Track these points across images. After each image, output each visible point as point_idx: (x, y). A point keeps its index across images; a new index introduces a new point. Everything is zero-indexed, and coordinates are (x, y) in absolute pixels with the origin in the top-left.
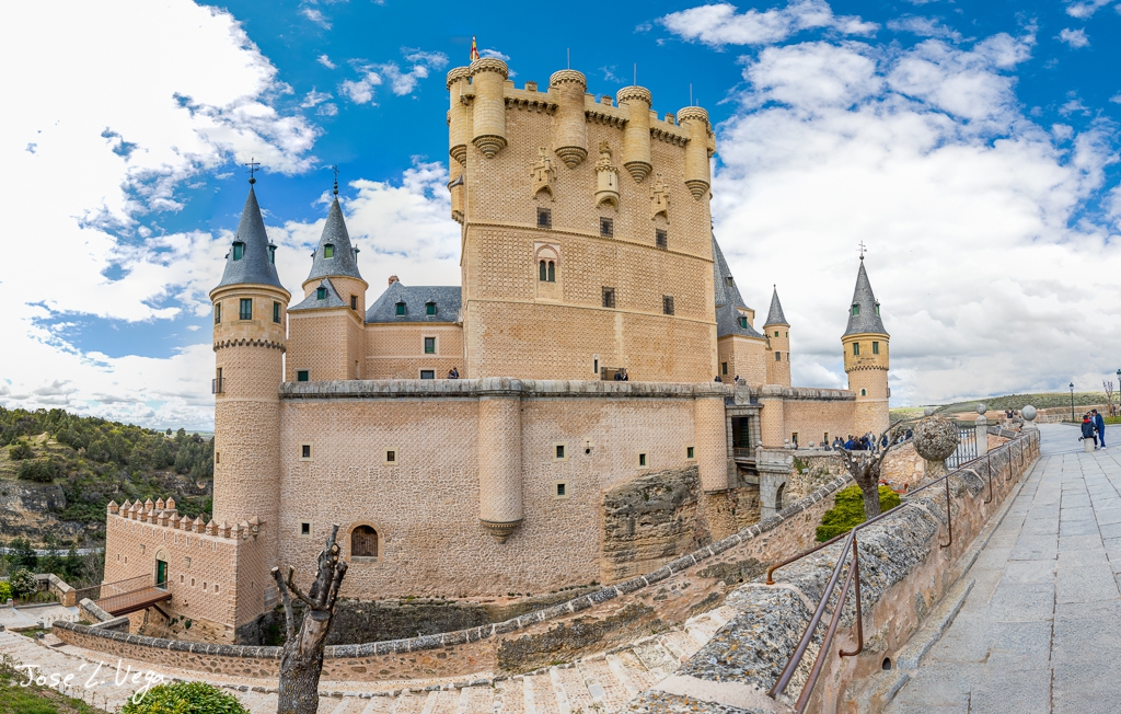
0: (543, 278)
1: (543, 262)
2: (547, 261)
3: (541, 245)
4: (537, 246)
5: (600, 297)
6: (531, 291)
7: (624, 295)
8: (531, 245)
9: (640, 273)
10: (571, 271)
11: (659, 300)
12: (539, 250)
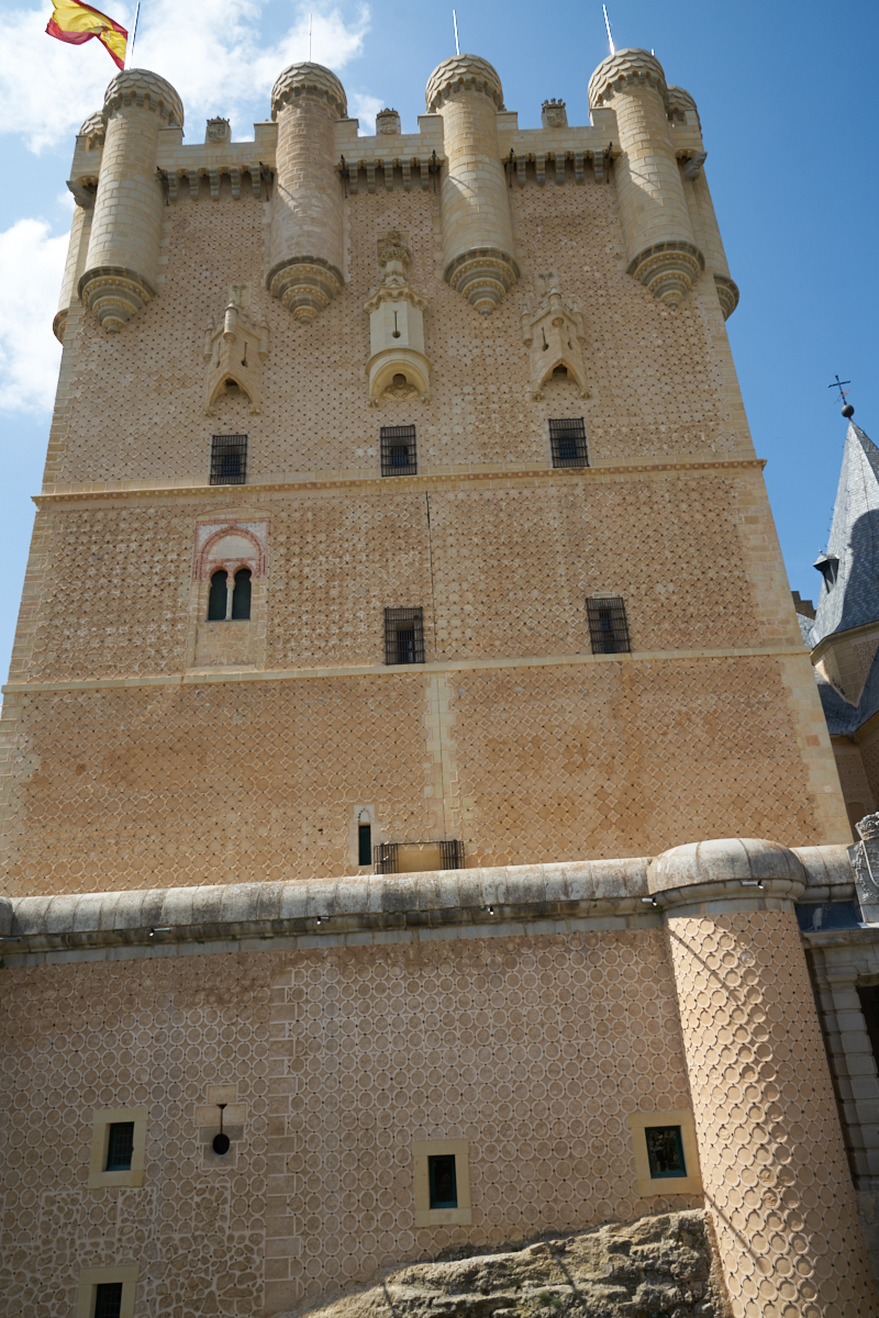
0: (215, 613)
1: (219, 576)
2: (231, 569)
4: (205, 533)
5: (379, 641)
6: (178, 650)
7: (456, 622)
8: (189, 532)
9: (504, 550)
10: (294, 584)
11: (576, 620)
12: (210, 542)
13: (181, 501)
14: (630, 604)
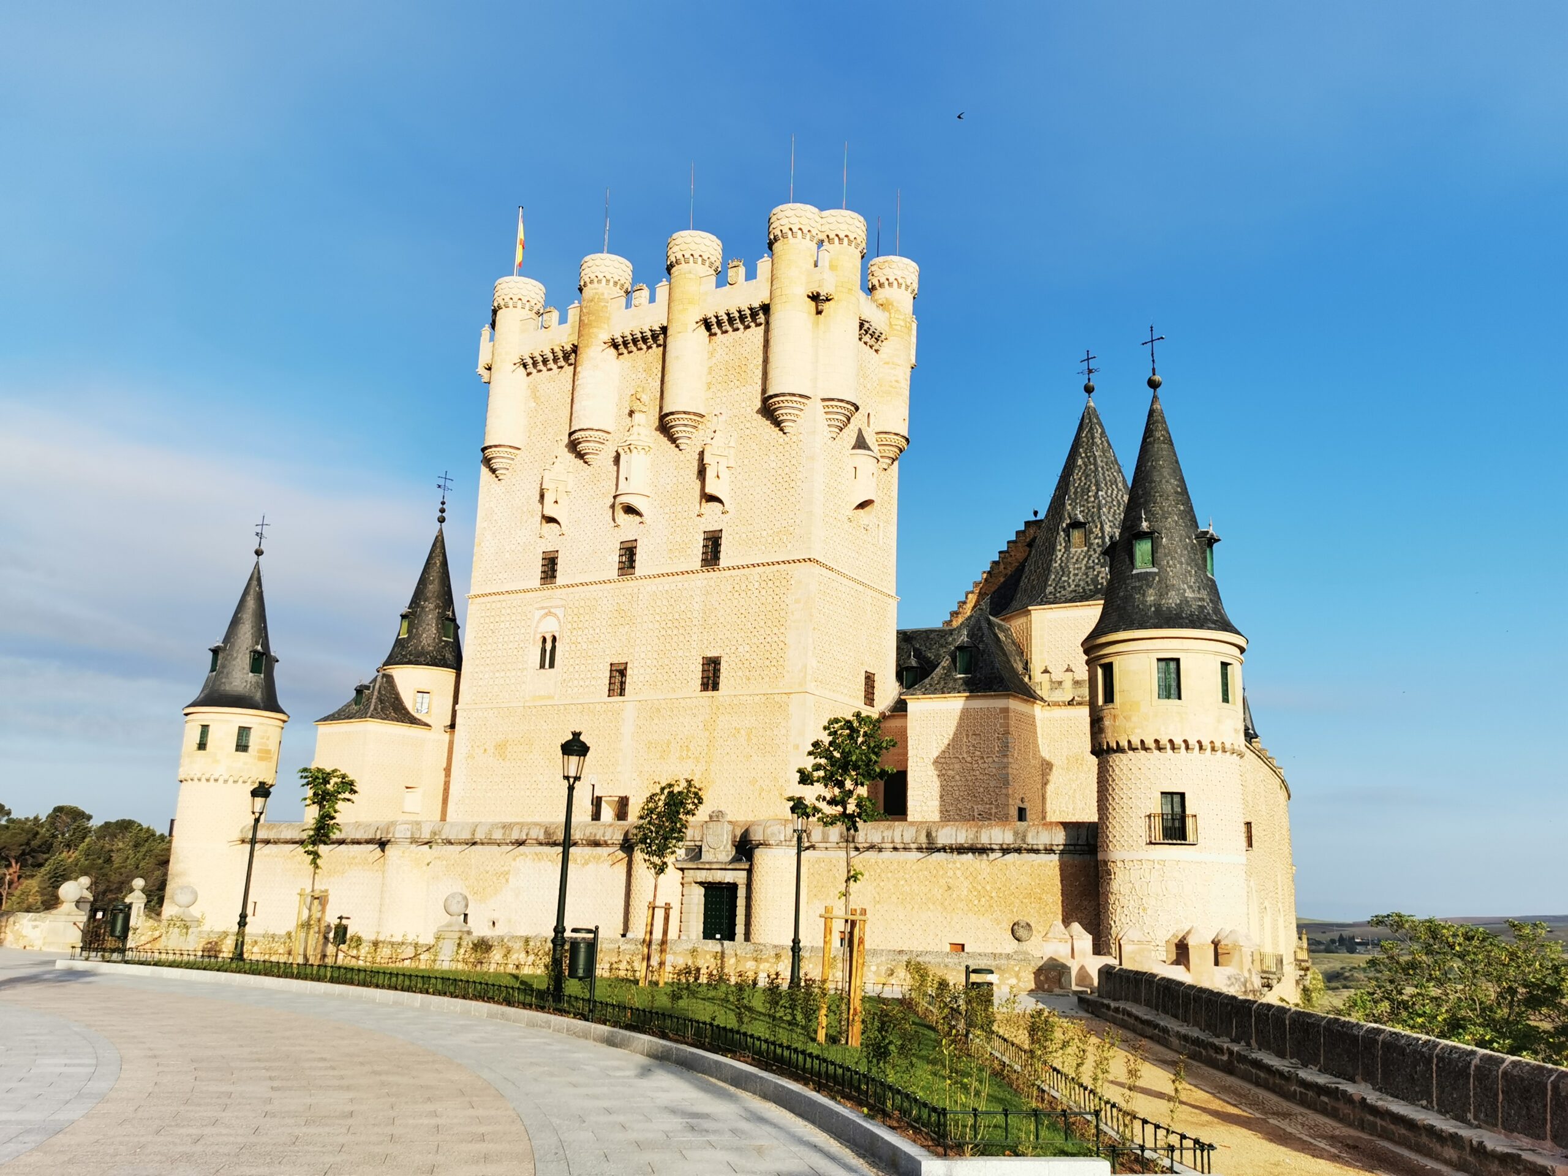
0: (542, 666)
1: (543, 640)
2: (549, 637)
3: (543, 612)
4: (537, 615)
5: (606, 682)
6: (524, 687)
7: (641, 671)
8: (530, 616)
9: (670, 625)
10: (574, 647)
11: (696, 668)
12: (541, 620)
13: (528, 595)
14: (726, 658)
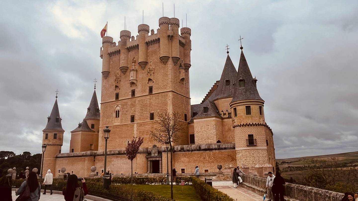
0: (116, 117)
5: (130, 119)
6: (113, 122)
7: (137, 117)
8: (114, 107)
9: (143, 107)
10: (123, 113)
11: (149, 115)
12: (116, 108)
13: (113, 102)
14: (155, 113)
